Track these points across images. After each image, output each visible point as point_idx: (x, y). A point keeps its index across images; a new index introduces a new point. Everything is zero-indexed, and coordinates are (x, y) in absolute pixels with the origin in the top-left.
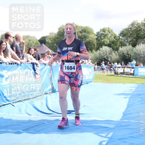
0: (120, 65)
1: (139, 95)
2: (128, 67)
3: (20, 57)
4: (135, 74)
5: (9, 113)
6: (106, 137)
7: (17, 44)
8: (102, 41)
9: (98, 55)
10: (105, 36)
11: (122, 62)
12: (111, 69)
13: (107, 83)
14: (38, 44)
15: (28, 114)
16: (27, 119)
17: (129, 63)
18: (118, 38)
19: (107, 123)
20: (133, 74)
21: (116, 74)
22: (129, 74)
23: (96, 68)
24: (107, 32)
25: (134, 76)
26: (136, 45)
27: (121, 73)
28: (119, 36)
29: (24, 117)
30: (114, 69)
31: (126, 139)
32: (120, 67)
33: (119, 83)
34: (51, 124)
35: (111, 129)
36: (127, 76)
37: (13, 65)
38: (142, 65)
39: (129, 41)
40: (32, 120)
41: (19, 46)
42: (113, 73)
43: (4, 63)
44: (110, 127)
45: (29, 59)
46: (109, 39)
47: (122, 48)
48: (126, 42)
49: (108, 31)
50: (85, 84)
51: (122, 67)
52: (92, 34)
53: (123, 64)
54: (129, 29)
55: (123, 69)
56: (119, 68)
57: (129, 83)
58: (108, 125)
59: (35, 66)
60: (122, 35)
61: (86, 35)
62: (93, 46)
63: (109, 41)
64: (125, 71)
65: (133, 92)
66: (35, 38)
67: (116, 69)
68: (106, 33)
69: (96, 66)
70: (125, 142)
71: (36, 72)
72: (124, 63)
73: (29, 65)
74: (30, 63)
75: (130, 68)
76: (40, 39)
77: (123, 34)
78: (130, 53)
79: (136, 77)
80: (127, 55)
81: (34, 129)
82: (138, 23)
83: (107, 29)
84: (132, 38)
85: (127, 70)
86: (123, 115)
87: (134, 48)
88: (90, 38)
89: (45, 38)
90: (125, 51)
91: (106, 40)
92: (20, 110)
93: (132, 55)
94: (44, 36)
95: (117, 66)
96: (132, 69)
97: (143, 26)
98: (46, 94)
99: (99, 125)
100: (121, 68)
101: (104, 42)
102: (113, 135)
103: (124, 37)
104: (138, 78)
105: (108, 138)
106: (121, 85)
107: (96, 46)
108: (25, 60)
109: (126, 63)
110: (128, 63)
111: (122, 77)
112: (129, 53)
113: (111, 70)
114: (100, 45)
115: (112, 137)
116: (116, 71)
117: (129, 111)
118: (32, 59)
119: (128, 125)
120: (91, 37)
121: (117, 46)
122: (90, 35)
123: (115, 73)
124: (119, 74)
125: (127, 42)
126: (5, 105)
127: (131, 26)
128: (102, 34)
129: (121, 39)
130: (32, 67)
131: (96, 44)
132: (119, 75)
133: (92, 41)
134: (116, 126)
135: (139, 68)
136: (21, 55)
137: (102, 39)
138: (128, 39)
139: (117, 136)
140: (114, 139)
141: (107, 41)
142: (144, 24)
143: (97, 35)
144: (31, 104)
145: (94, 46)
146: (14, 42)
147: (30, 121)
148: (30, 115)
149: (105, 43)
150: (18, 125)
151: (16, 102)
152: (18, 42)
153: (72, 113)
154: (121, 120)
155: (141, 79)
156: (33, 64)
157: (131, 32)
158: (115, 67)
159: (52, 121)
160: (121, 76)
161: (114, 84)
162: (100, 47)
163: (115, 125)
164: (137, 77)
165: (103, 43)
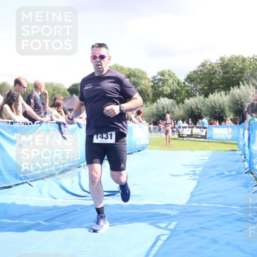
0: (185, 125)
1: (214, 167)
2: (197, 127)
3: (41, 113)
4: (208, 136)
5: (24, 197)
6: (166, 228)
7: (37, 94)
8: (160, 89)
9: (155, 110)
10: (164, 82)
11: (189, 120)
12: (174, 129)
13: (167, 150)
14: (66, 95)
15: (52, 196)
16: (51, 205)
17: (200, 120)
18: (183, 85)
19: (167, 209)
20: (205, 137)
21: (181, 137)
22: (200, 136)
23: (152, 129)
24: (166, 76)
25: (206, 140)
26: (209, 95)
27: (189, 136)
28: (184, 83)
29: (47, 202)
30: (177, 129)
31: (195, 231)
32: (185, 127)
33: (185, 150)
34: (87, 210)
35: (174, 216)
36: (197, 139)
37: (29, 125)
38: (218, 124)
39: (198, 90)
40: (58, 207)
41: (39, 97)
42: (176, 136)
43: (16, 122)
44: (172, 214)
45: (54, 117)
46: (170, 87)
47: (189, 99)
48: (194, 91)
49: (169, 75)
50: (136, 152)
51: (189, 127)
52: (145, 79)
53: (190, 122)
54: (199, 72)
55: (190, 130)
56: (184, 129)
57: (200, 149)
58: (168, 212)
59: (62, 126)
60: (188, 80)
61: (136, 81)
62: (147, 97)
63: (171, 89)
64: (193, 133)
65: (206, 162)
66: (63, 86)
67: (181, 130)
68: (166, 78)
69: (152, 126)
70: (193, 235)
71: (64, 135)
72: (192, 120)
73: (53, 125)
74: (55, 122)
75: (201, 128)
76: (70, 87)
77: (190, 79)
78: (201, 106)
79: (209, 142)
80: (197, 110)
81: (61, 219)
82: (212, 63)
83: (167, 72)
84: (203, 85)
85: (196, 131)
86: (190, 196)
87: (206, 98)
88: (142, 86)
89: (76, 86)
90: (194, 105)
91: (165, 88)
92: (40, 192)
93: (203, 109)
94: (75, 84)
95: (181, 126)
96: (204, 130)
97: (218, 67)
98: (79, 168)
99: (156, 211)
100: (187, 128)
101: (163, 90)
102: (176, 225)
103: (191, 83)
104: (212, 142)
105: (169, 230)
106: (187, 152)
107: (151, 97)
108: (48, 118)
109: (194, 121)
110: (198, 121)
111: (189, 142)
112: (199, 106)
113: (173, 131)
114: (157, 95)
115: (175, 228)
116: (181, 133)
117: (200, 190)
118: (58, 118)
119: (198, 211)
120: (144, 83)
121: (182, 97)
122: (142, 81)
123: (179, 136)
124: (186, 137)
125: (196, 90)
126: (18, 184)
127: (201, 68)
128: (160, 80)
129: (188, 86)
130: (58, 128)
131: (151, 94)
132: (185, 139)
133: (145, 89)
134: (181, 213)
135: (214, 128)
136: (42, 111)
137: (159, 87)
138: (196, 86)
139: (182, 227)
140: (178, 231)
141: (167, 90)
142: (220, 65)
143: (152, 81)
144: (57, 183)
145: (149, 98)
146: (32, 92)
147: (55, 207)
148: (56, 199)
149: (165, 92)
150: (37, 214)
151: (35, 180)
152: (38, 92)
153: (117, 195)
154: (187, 203)
155: (217, 144)
156: (59, 124)
157: (201, 77)
158: (180, 127)
159: (87, 207)
160: (187, 140)
161: (178, 151)
162: (156, 99)
163: (180, 211)
164: (211, 140)
165: (161, 93)
